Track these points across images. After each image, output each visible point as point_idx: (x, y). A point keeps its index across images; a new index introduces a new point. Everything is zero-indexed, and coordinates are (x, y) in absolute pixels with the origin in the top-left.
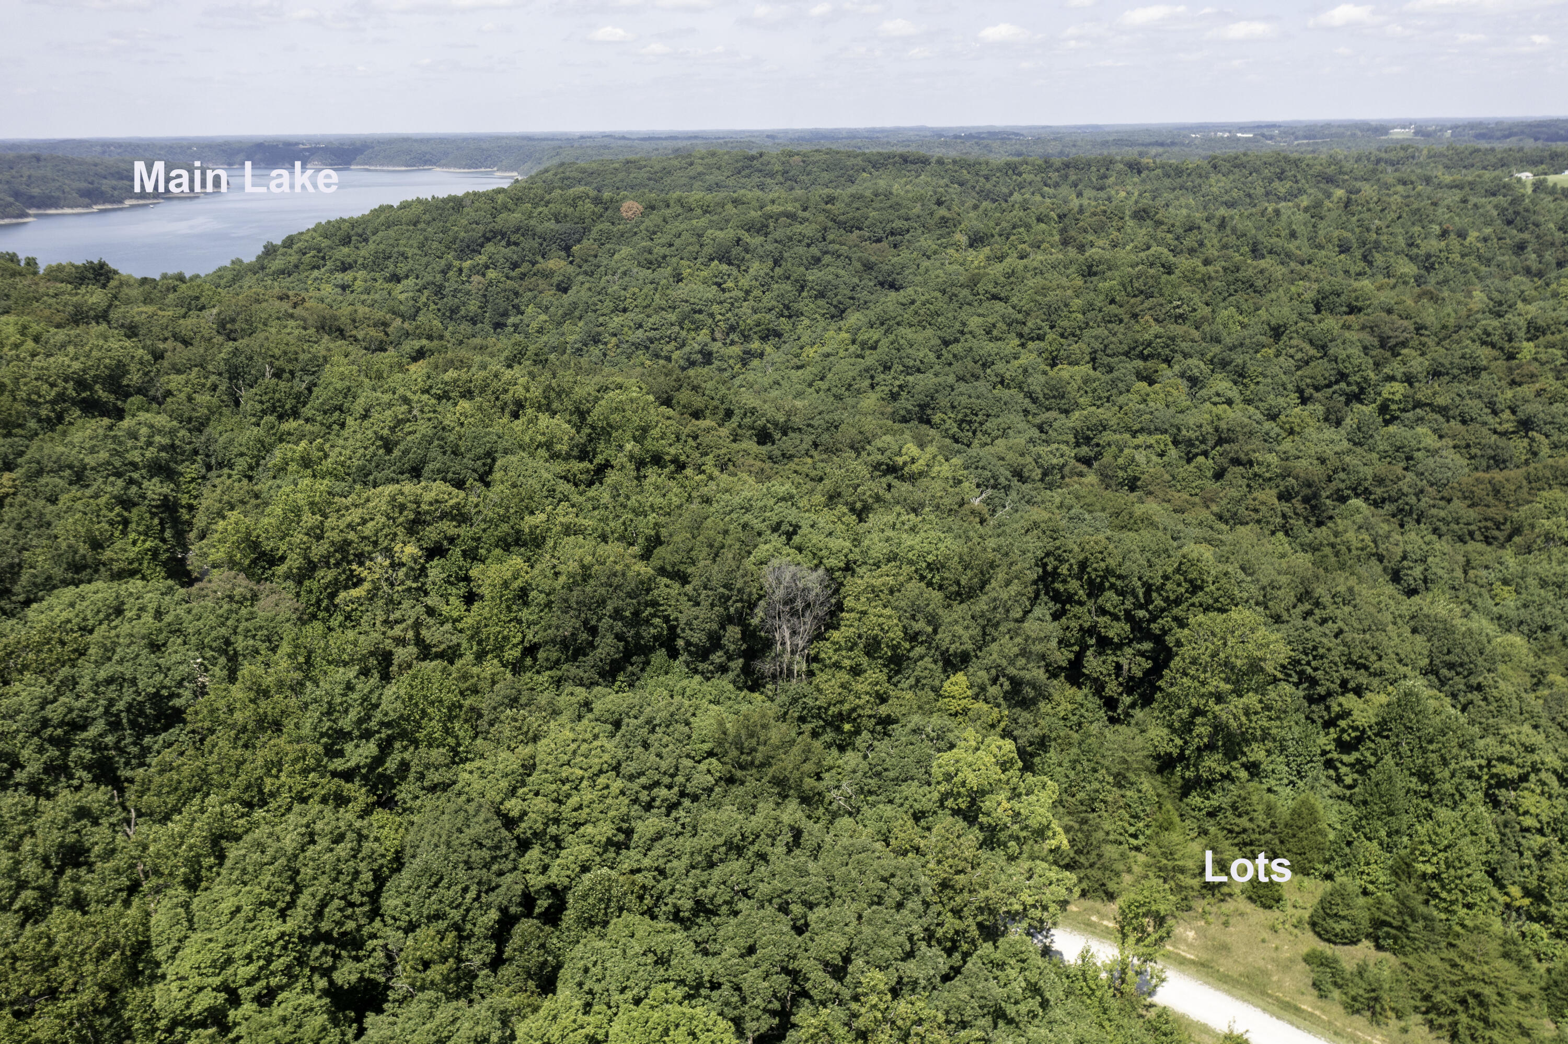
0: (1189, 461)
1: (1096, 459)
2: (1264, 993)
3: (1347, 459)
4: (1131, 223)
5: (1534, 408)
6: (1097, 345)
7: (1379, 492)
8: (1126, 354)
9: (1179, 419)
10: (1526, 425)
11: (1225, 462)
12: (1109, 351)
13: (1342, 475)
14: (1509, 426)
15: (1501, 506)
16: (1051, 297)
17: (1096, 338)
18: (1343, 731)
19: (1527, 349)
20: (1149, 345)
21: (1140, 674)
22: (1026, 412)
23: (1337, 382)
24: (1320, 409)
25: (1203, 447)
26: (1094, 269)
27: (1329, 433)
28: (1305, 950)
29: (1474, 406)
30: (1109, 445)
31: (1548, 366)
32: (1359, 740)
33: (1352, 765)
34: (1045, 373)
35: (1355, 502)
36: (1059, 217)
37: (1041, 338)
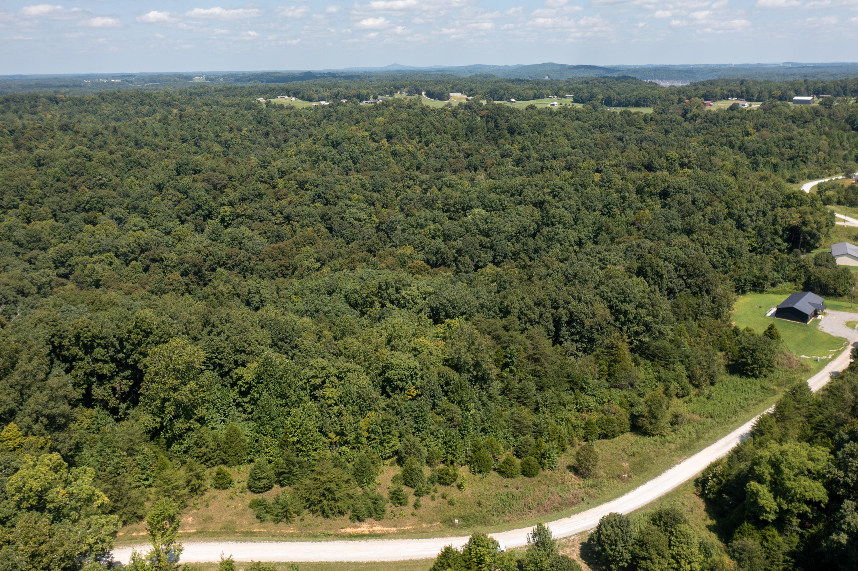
0: (127, 265)
1: (70, 273)
2: (235, 532)
3: (211, 249)
4: (59, 133)
5: (288, 210)
6: (55, 207)
7: (230, 263)
8: (75, 210)
9: (116, 242)
10: (288, 218)
11: (148, 262)
12: (63, 210)
13: (211, 257)
14: (281, 220)
15: (286, 259)
16: (17, 181)
17: (53, 203)
18: (241, 386)
19: (280, 182)
20: (88, 203)
21: (128, 389)
22: (17, 253)
23: (197, 210)
24: (192, 225)
25: (133, 256)
26: (42, 162)
27: (199, 237)
28: (248, 502)
29: (264, 213)
30: (77, 264)
31: (291, 190)
32: (249, 388)
33: (249, 402)
34: (24, 228)
35: (221, 270)
36: (10, 132)
37: (16, 207)
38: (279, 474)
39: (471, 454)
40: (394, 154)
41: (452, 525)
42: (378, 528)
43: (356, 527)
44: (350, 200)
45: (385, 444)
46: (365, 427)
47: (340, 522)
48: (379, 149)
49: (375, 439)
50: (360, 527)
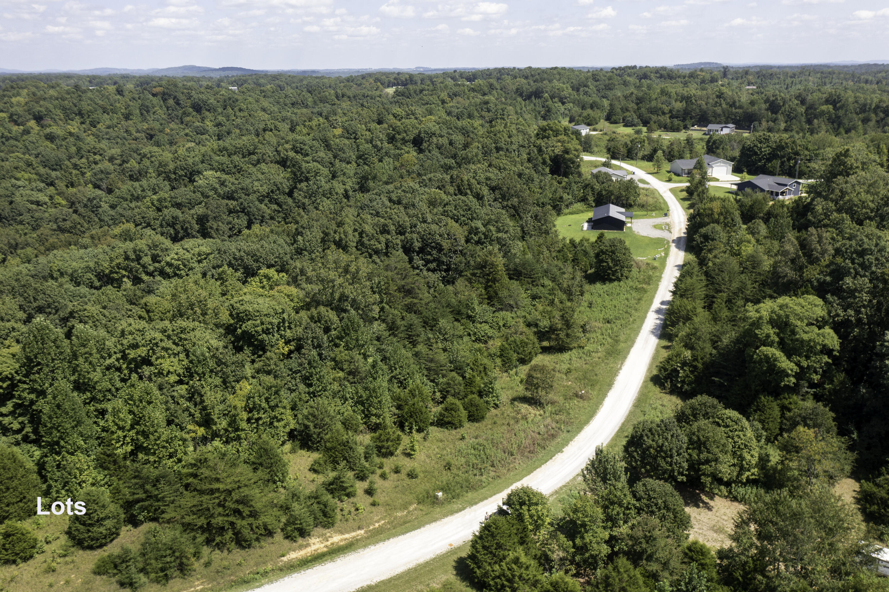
38: (128, 505)
39: (397, 411)
40: (51, 138)
41: (435, 501)
42: (337, 539)
43: (301, 547)
44: (17, 179)
45: (276, 424)
46: (240, 404)
47: (273, 548)
48: (27, 132)
49: (260, 418)
50: (308, 545)
